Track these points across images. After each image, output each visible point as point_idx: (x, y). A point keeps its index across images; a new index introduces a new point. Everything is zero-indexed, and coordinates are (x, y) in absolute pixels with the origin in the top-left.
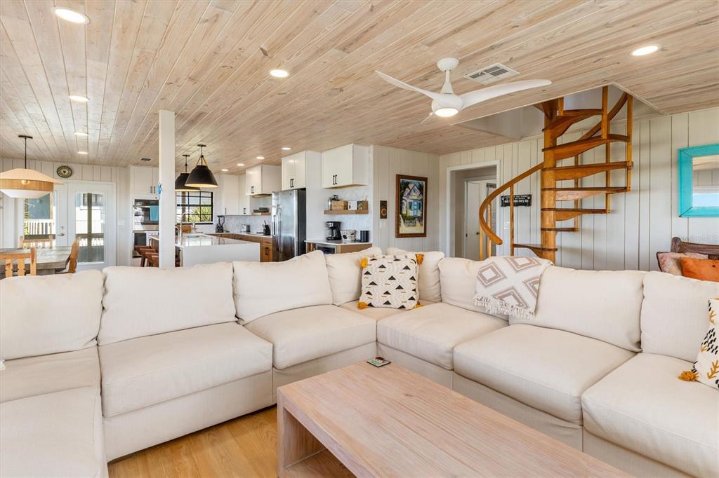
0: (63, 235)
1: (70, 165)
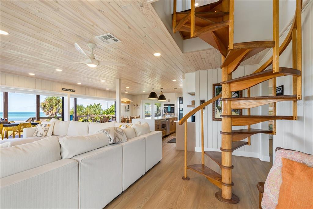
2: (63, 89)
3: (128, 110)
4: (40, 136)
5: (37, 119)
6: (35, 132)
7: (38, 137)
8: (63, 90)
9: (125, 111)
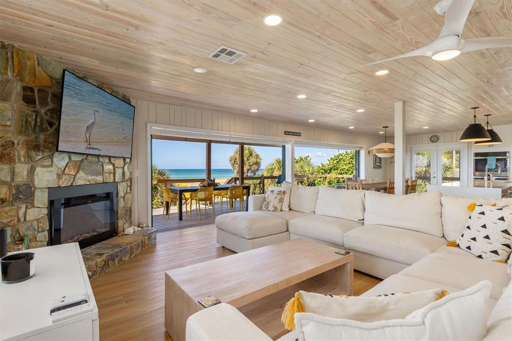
0: (434, 177)
1: (438, 134)
2: (285, 132)
3: (379, 166)
4: (273, 211)
5: (240, 179)
6: (265, 203)
7: (269, 211)
8: (285, 134)
9: (374, 168)
